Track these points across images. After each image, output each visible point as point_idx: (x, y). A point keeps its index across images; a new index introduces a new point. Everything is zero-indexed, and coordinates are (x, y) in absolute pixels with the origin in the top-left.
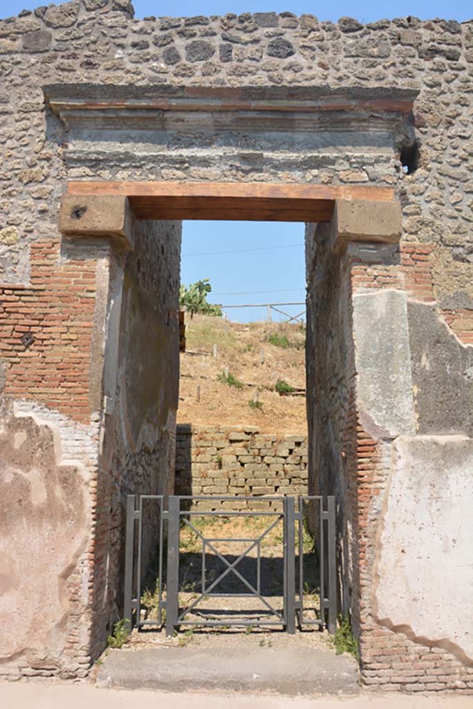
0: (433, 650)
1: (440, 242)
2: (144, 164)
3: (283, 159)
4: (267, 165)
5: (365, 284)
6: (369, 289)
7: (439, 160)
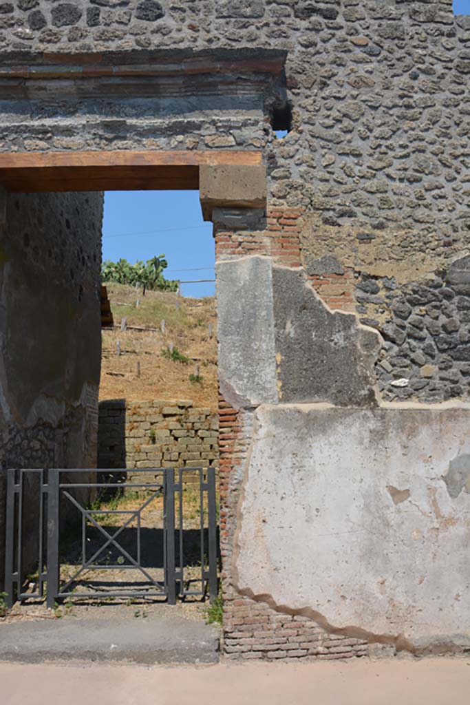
0: (295, 618)
1: (310, 206)
2: (7, 135)
3: (147, 126)
4: (131, 132)
5: (229, 251)
6: (233, 256)
7: (311, 122)
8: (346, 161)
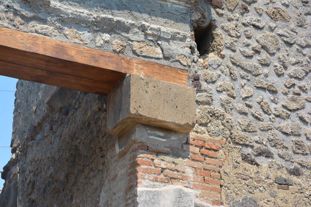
1: (229, 139)
3: (72, 14)
4: (53, 17)
5: (152, 177)
6: (156, 183)
7: (233, 48)
8: (263, 96)
